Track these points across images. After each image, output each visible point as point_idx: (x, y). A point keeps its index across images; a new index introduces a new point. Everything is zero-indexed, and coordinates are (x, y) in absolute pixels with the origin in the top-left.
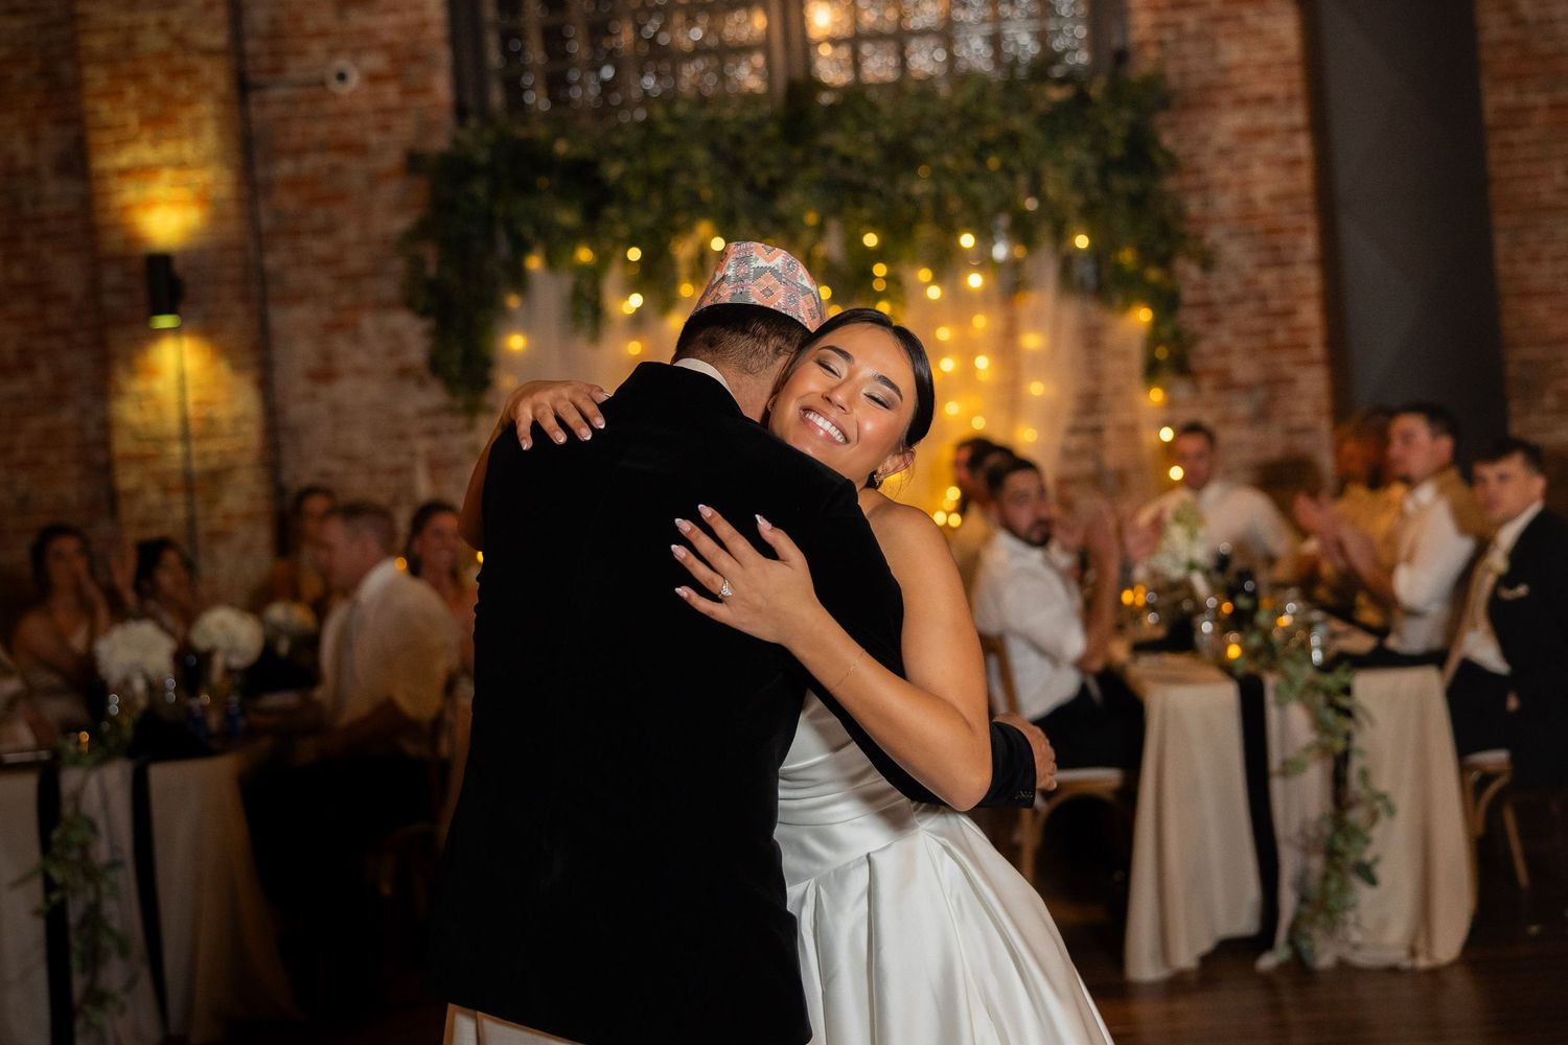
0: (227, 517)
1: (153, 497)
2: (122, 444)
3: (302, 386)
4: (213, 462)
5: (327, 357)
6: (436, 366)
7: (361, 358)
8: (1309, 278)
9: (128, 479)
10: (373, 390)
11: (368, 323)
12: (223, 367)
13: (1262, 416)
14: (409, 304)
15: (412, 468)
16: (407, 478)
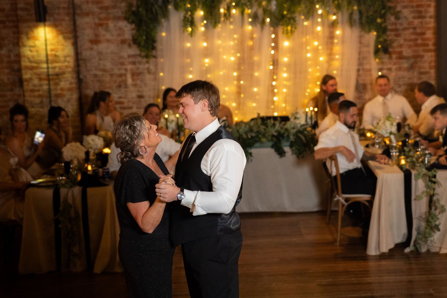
0: (62, 89)
1: (36, 82)
2: (25, 63)
3: (88, 45)
4: (57, 70)
5: (96, 35)
6: (135, 41)
7: (108, 36)
8: (431, 23)
9: (26, 75)
10: (113, 47)
11: (111, 24)
12: (61, 38)
13: (411, 68)
14: (126, 19)
15: (125, 75)
16: (124, 78)
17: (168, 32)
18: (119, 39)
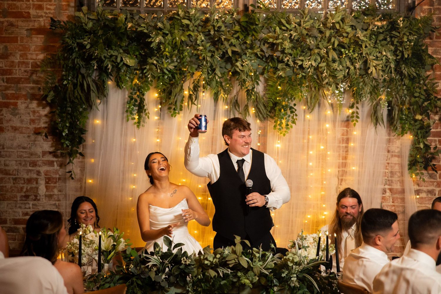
6: (55, 130)
15: (37, 180)
16: (34, 185)
17: (105, 118)
18: (32, 126)
